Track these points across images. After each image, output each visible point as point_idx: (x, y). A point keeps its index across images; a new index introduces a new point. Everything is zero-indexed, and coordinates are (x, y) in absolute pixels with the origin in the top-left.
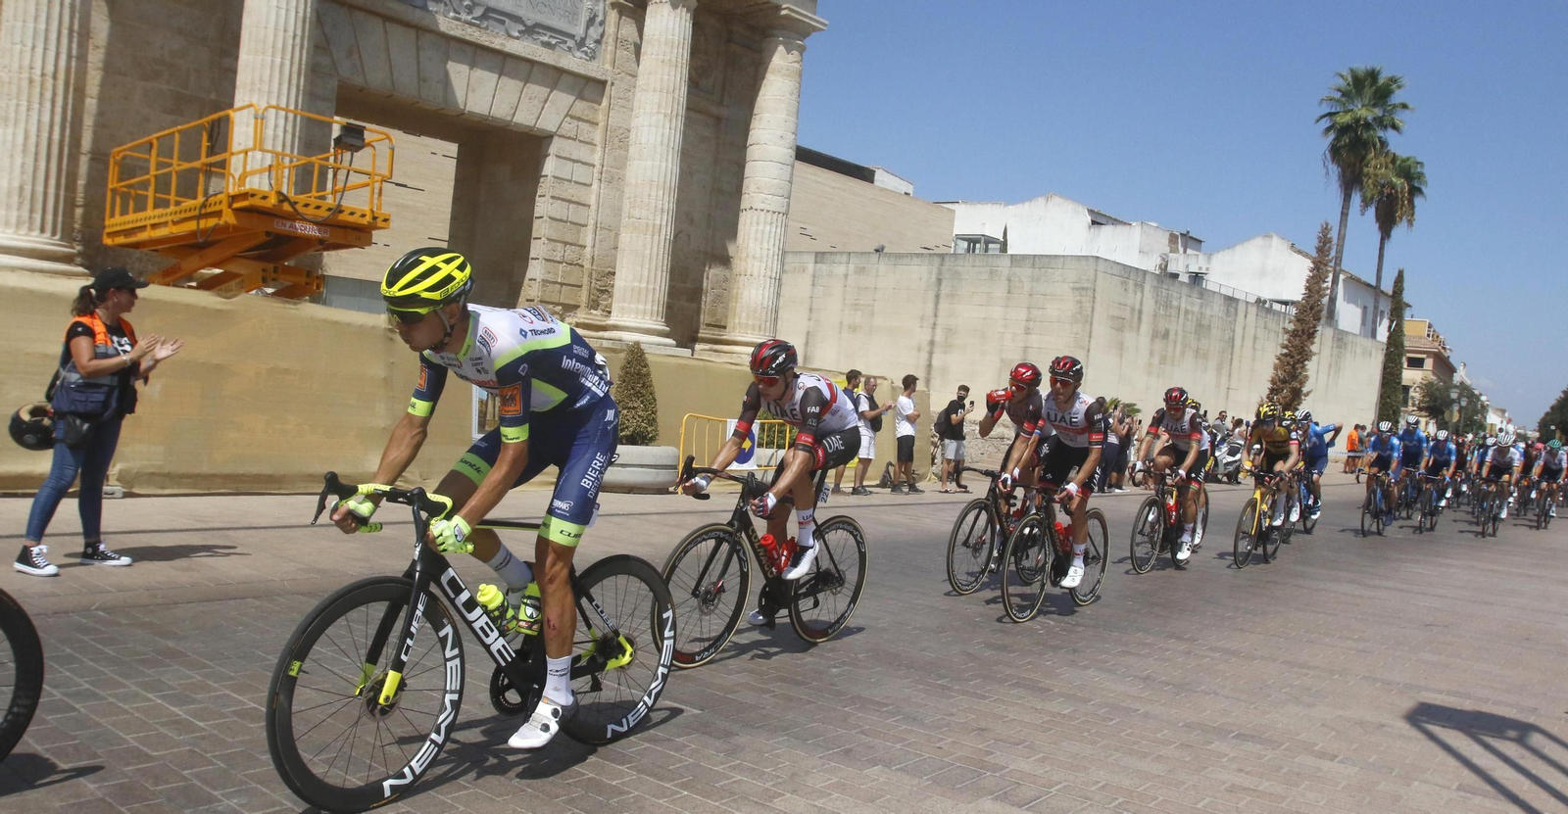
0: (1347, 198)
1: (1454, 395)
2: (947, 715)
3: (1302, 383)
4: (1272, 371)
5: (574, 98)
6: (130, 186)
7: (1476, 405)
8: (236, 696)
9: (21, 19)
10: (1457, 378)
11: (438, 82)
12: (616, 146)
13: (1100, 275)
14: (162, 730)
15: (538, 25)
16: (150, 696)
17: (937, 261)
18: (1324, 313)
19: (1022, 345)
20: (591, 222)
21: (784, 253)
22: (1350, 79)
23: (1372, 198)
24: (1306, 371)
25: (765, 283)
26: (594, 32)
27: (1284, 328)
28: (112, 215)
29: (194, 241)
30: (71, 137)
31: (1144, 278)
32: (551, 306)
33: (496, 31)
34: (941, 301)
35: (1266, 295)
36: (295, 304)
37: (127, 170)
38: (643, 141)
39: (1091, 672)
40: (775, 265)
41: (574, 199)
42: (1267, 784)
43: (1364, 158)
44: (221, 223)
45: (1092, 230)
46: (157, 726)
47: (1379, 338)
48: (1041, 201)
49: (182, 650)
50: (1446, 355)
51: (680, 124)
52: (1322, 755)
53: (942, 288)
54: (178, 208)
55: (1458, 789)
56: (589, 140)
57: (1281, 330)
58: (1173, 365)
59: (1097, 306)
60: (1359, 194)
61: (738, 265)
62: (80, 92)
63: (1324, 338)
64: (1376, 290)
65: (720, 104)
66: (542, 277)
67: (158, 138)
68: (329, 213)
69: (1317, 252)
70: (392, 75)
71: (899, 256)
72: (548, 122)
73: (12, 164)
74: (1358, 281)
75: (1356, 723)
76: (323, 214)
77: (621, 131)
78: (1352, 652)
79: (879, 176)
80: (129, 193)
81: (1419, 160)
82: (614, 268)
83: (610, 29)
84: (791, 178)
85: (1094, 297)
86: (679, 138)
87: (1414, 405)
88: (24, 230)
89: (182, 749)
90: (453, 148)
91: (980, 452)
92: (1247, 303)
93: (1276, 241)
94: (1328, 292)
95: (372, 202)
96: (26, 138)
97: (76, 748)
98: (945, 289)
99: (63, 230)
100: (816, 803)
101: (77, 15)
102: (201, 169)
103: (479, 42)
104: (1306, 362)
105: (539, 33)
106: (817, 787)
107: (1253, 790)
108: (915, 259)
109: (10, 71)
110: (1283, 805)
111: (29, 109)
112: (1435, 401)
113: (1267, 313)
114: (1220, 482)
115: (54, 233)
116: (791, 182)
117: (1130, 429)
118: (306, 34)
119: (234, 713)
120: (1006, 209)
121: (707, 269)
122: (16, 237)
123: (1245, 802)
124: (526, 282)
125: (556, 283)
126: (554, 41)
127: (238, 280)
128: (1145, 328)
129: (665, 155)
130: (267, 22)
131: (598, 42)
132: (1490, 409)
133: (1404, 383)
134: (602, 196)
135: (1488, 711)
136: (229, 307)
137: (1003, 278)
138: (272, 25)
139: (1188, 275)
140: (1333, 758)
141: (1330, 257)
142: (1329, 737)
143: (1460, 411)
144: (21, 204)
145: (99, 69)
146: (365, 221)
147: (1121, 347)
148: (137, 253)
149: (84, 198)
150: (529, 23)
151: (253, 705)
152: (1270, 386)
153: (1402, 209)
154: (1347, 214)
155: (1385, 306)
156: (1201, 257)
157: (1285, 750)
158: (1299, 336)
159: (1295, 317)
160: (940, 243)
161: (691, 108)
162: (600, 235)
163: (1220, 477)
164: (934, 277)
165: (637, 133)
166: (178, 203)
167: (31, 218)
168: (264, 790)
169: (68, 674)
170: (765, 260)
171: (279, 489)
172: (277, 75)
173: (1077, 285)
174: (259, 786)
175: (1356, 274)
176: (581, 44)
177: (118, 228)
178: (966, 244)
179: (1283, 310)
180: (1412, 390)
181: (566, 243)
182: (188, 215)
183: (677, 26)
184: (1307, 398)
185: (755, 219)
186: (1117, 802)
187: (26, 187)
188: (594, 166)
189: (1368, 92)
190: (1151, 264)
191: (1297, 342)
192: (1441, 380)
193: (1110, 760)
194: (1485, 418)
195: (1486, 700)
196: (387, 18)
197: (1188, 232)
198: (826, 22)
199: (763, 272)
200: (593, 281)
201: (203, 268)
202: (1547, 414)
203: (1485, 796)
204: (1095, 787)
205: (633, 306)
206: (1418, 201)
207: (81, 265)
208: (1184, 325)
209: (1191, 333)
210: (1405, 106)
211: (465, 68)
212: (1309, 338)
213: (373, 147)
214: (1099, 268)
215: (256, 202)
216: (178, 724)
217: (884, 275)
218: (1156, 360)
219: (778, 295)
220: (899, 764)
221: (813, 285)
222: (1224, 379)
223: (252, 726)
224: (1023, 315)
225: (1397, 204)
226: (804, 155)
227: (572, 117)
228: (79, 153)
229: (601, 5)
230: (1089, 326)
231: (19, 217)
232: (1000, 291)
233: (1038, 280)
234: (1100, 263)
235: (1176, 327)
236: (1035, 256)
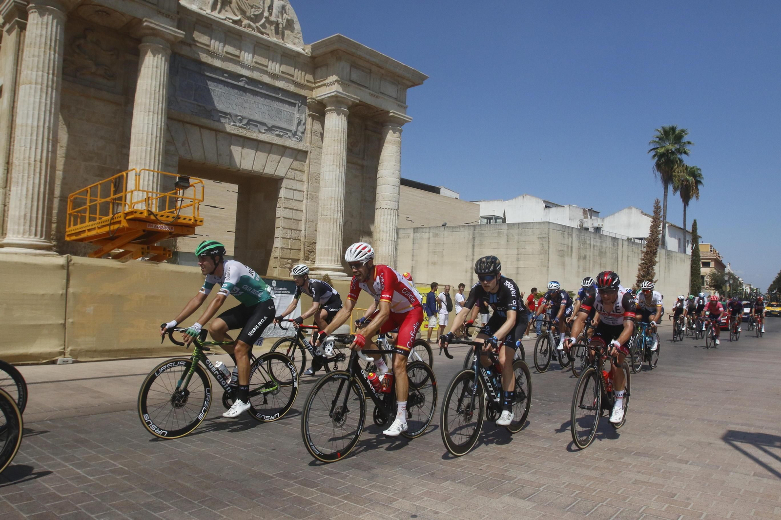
0: (666, 188)
1: (726, 278)
2: (484, 452)
4: (638, 271)
5: (292, 160)
6: (78, 212)
7: (737, 283)
8: (112, 462)
9: (24, 135)
10: (727, 270)
11: (227, 156)
12: (314, 182)
13: (551, 231)
14: (70, 482)
15: (274, 126)
16: (66, 464)
17: (472, 229)
18: (660, 242)
20: (304, 219)
21: (398, 230)
22: (662, 131)
23: (678, 187)
24: (654, 270)
25: (389, 243)
26: (301, 129)
27: (641, 251)
28: (69, 226)
29: (108, 237)
30: (49, 189)
31: (572, 231)
32: (286, 260)
33: (254, 130)
34: (475, 247)
35: (631, 236)
36: (157, 264)
37: (77, 204)
38: (327, 178)
40: (394, 234)
41: (295, 208)
42: (654, 478)
43: (672, 168)
44: (121, 226)
45: (546, 210)
46: (67, 481)
47: (687, 253)
48: (520, 198)
49: (87, 439)
50: (720, 260)
51: (344, 170)
52: (681, 461)
53: (475, 241)
54: (100, 221)
55: (754, 475)
56: (301, 180)
57: (640, 252)
59: (551, 246)
60: (671, 186)
61: (376, 235)
62: (53, 168)
63: (661, 255)
64: (684, 230)
65: (363, 159)
66: (281, 246)
67: (90, 188)
68: (173, 219)
69: (654, 213)
70: (205, 154)
71: (454, 227)
72: (280, 172)
73: (20, 204)
74: (675, 226)
75: (696, 443)
76: (171, 219)
77: (316, 175)
78: (690, 407)
79: (442, 190)
80: (78, 215)
81: (698, 168)
82: (316, 240)
83: (309, 127)
84: (399, 192)
85: (549, 242)
86: (343, 176)
87: (707, 285)
88: (27, 235)
89: (78, 492)
90: (235, 187)
92: (623, 240)
93: (634, 210)
94: (661, 232)
95: (194, 213)
96: (27, 191)
97: (21, 495)
98: (477, 242)
99: (46, 235)
100: (415, 503)
101: (51, 132)
102: (111, 202)
103: (246, 136)
104: (654, 267)
105: (274, 130)
106: (416, 494)
107: (646, 482)
108: (461, 228)
109: (19, 160)
110: (663, 490)
111: (28, 177)
112: (717, 282)
113: (633, 244)
115: (41, 236)
116: (399, 194)
118: (162, 135)
119: (111, 471)
120: (504, 203)
121: (361, 238)
122: (23, 239)
123: (642, 489)
124: (273, 249)
125: (288, 249)
126: (282, 134)
127: (130, 254)
128: (575, 255)
129: (337, 184)
130: (143, 131)
131: (303, 133)
132: (744, 284)
133: (701, 275)
134: (308, 206)
135: (763, 432)
136: (124, 267)
137: (505, 235)
138: (145, 132)
139: (593, 228)
140: (687, 462)
141: (661, 215)
142: (683, 451)
143: (730, 286)
144: (25, 223)
145: (63, 157)
146: (191, 222)
147: (563, 264)
148: (83, 244)
149: (57, 219)
150: (270, 126)
151: (120, 466)
152: (637, 279)
153: (692, 191)
154: (667, 195)
155: (689, 238)
156: (599, 219)
157: (661, 459)
158: (649, 254)
159: (647, 245)
160: (473, 221)
161: (348, 162)
162: (308, 224)
164: (471, 237)
165: (323, 175)
166: (100, 219)
167: (30, 229)
168: (120, 513)
169: (25, 455)
170: (388, 232)
171: (152, 355)
172: (148, 156)
173: (540, 236)
174: (117, 511)
175: (674, 223)
176: (295, 134)
177: (73, 232)
178: (486, 220)
179: (640, 243)
180: (705, 277)
181: (292, 229)
182: (105, 223)
183: (340, 124)
185: (383, 213)
186: (575, 493)
187: (27, 215)
188: (303, 192)
189: (671, 137)
190: (575, 224)
191: (648, 257)
192: (719, 272)
193: (570, 470)
195: (762, 427)
196: (201, 127)
197: (592, 208)
198: (412, 118)
199: (388, 238)
200: (306, 247)
201: (113, 249)
202: (771, 285)
203: (769, 478)
204: (563, 486)
205: (326, 258)
206: (700, 187)
207: (56, 251)
208: (593, 253)
209: (597, 256)
210: (689, 143)
211: (239, 149)
212: (654, 255)
213: (194, 186)
214: (550, 228)
215: (138, 215)
216: (79, 479)
217: (447, 237)
218: (581, 270)
219: (396, 249)
220: (460, 479)
221: (414, 244)
223: (118, 477)
224: (515, 252)
225: (690, 189)
226: (404, 182)
227: (292, 169)
228: (53, 197)
229: (304, 115)
230: (547, 255)
231: (24, 229)
232: (503, 241)
233: (521, 235)
234: (551, 225)
235: (589, 253)
236: (519, 223)
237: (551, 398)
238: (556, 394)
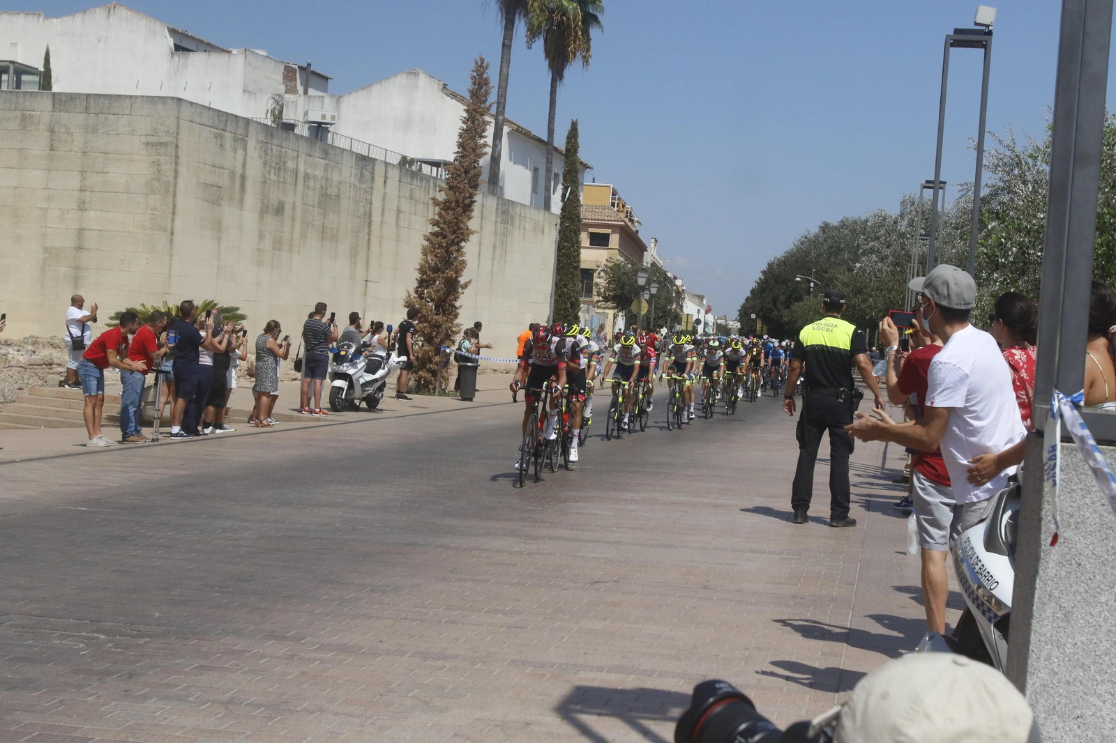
0: (509, 26)
1: (643, 280)
3: (458, 272)
4: (420, 256)
7: (669, 291)
10: (648, 259)
13: (185, 125)
18: (484, 177)
19: (76, 225)
23: (539, 27)
24: (463, 254)
27: (434, 199)
31: (247, 129)
35: (412, 153)
39: (151, 704)
45: (176, 58)
47: (552, 209)
48: (100, 13)
50: (634, 229)
57: (431, 202)
58: (291, 251)
59: (182, 170)
60: (523, 20)
63: (485, 210)
64: (547, 145)
69: (471, 97)
74: (527, 134)
75: (496, 726)
78: (502, 630)
85: (177, 157)
87: (598, 294)
91: (15, 386)
92: (386, 164)
93: (423, 79)
94: (489, 149)
104: (463, 244)
112: (623, 288)
113: (413, 178)
114: (357, 409)
117: (229, 343)
120: (47, 22)
128: (251, 199)
132: (686, 296)
133: (583, 266)
137: (42, 127)
139: (307, 126)
141: (490, 103)
143: (649, 302)
147: (218, 227)
152: (418, 276)
153: (575, 42)
154: (510, 47)
155: (559, 167)
156: (327, 100)
158: (453, 209)
159: (448, 183)
163: (357, 402)
173: (151, 139)
175: (524, 125)
179: (434, 174)
180: (595, 275)
184: (465, 291)
190: (258, 110)
191: (450, 217)
192: (628, 261)
194: (682, 307)
197: (309, 65)
202: (747, 299)
206: (594, 32)
208: (304, 196)
209: (314, 206)
212: (464, 212)
214: (182, 116)
218: (268, 244)
222: (361, 267)
224: (74, 181)
225: (570, 35)
230: (171, 197)
232: (37, 146)
233: (95, 130)
234: (185, 108)
235: (292, 197)
236: (88, 95)
237: (142, 628)
238: (157, 615)
